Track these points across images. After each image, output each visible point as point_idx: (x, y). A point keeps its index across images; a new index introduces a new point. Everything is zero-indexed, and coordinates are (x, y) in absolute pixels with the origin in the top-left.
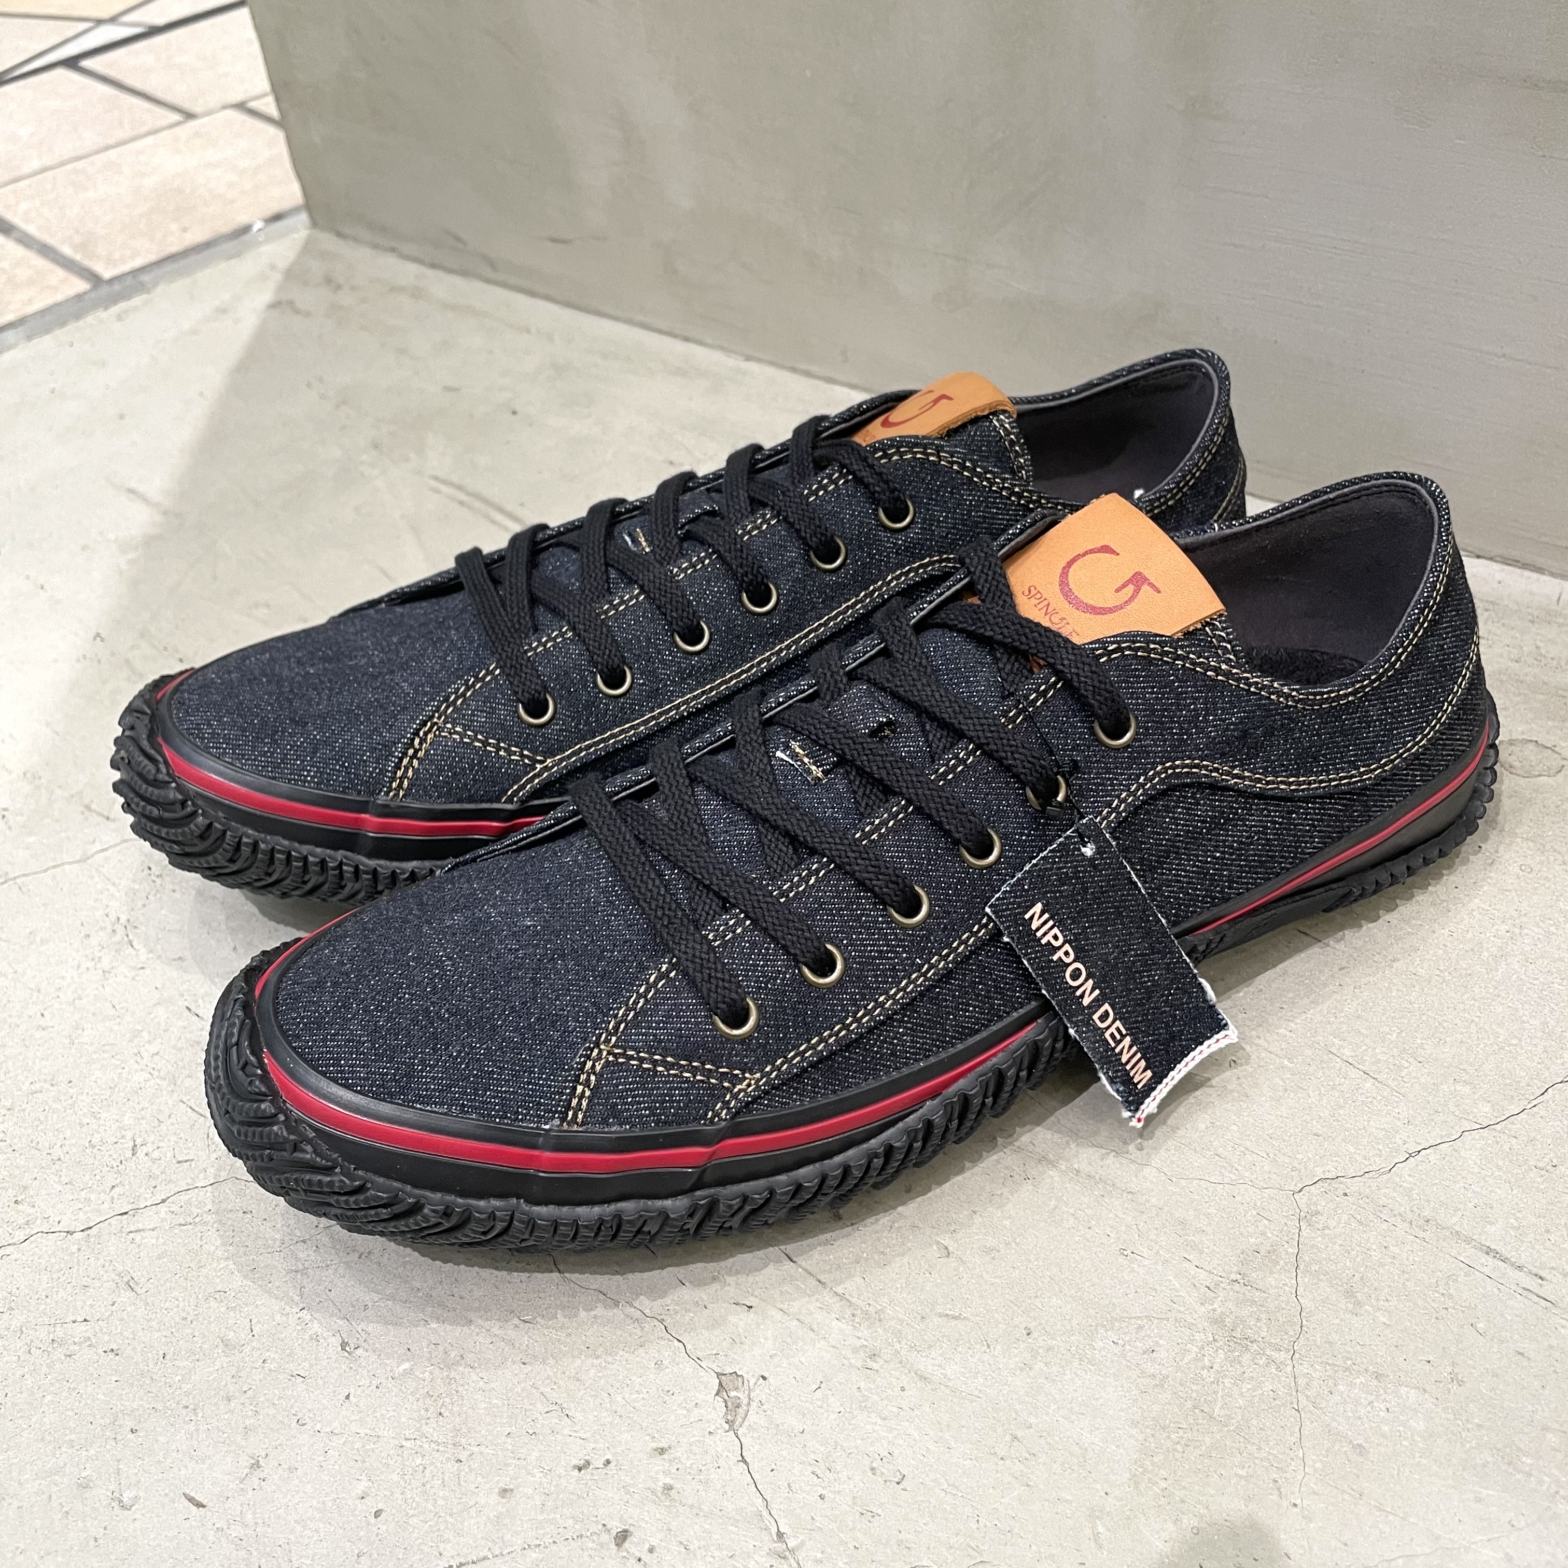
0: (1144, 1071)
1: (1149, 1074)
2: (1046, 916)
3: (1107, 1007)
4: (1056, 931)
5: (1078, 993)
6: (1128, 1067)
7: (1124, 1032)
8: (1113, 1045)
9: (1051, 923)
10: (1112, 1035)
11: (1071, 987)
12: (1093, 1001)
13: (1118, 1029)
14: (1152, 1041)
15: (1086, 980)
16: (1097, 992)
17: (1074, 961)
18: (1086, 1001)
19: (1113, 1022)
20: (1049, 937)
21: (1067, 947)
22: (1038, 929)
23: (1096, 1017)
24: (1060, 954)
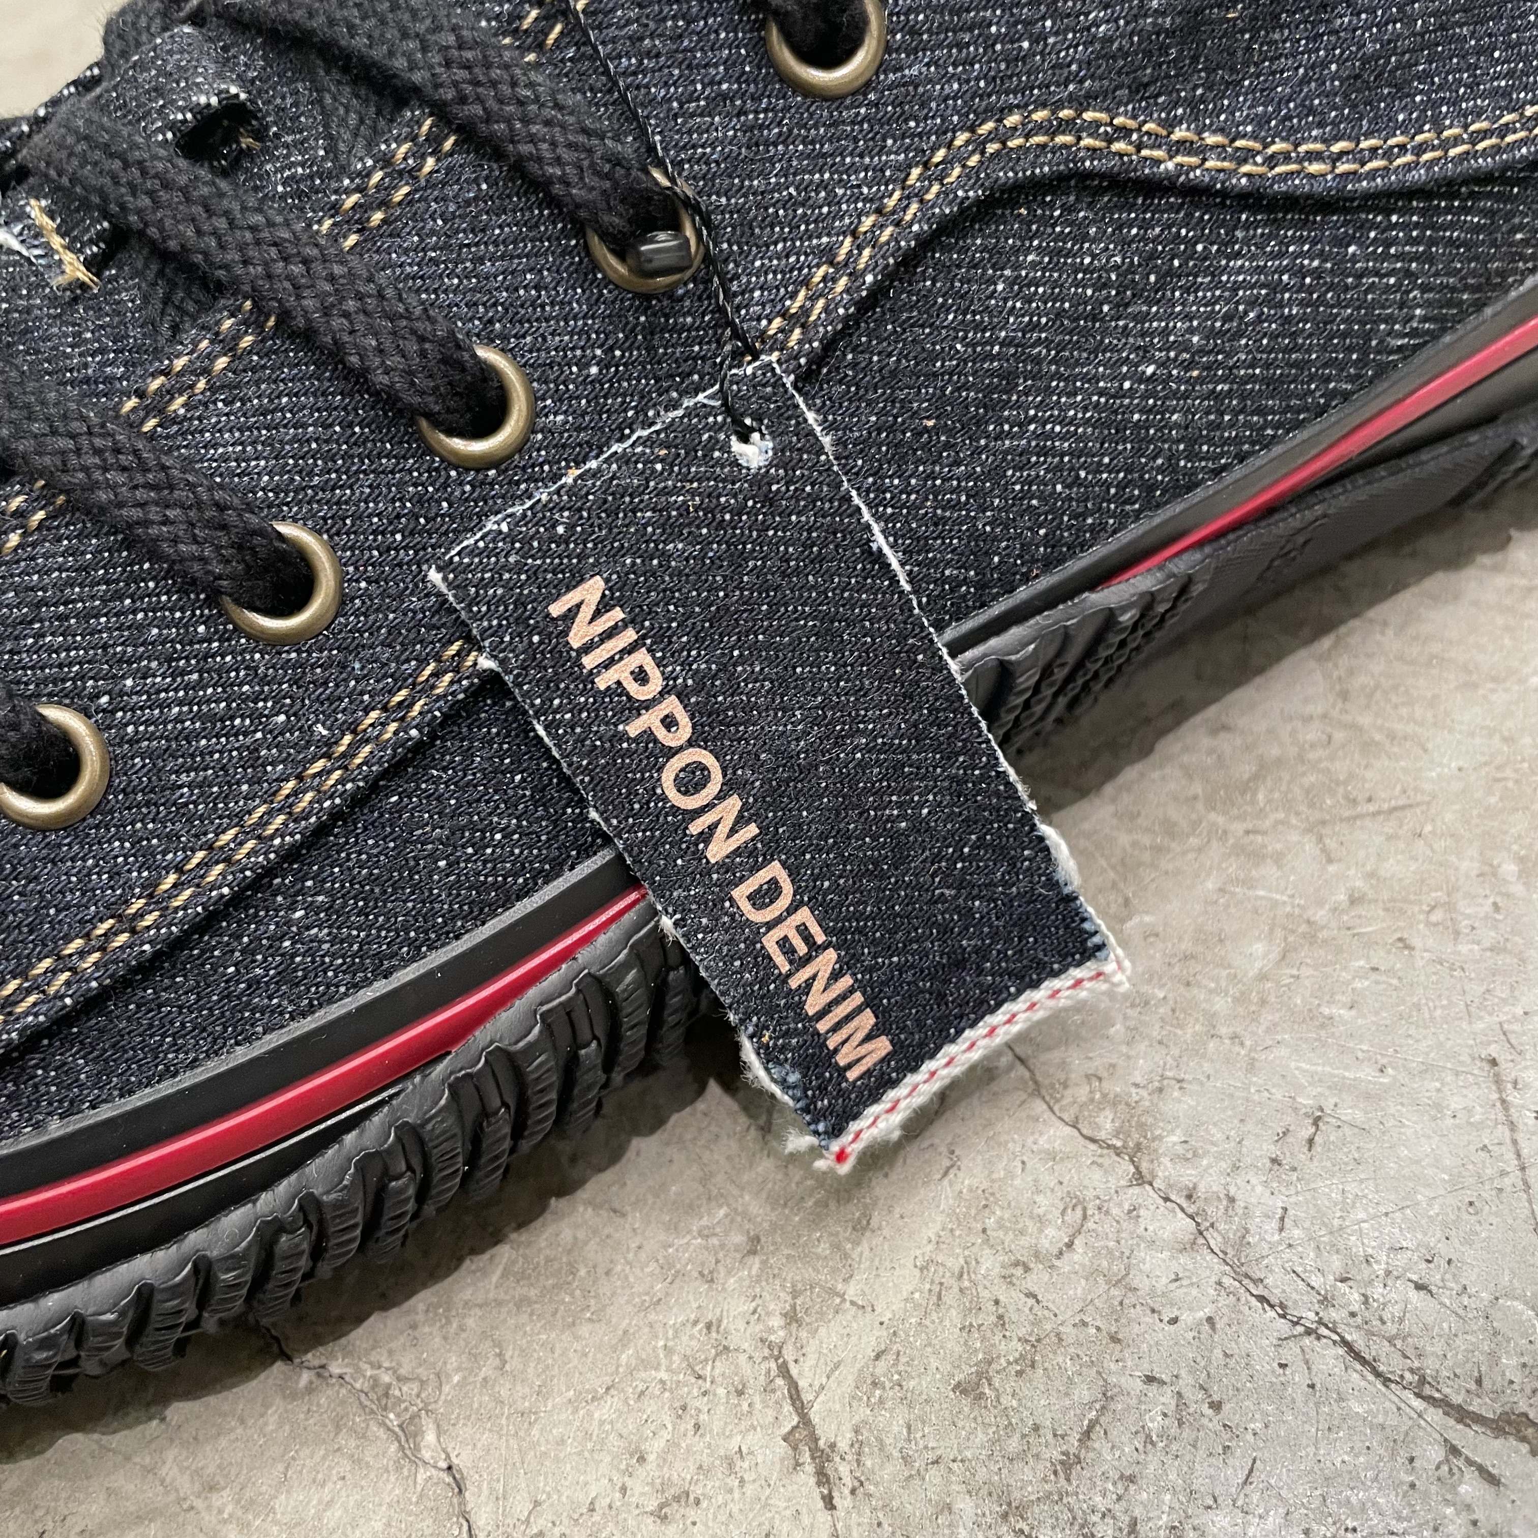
0: (869, 1038)
1: (883, 1045)
2: (617, 614)
3: (775, 870)
4: (642, 657)
5: (695, 828)
6: (822, 1026)
7: (820, 938)
8: (784, 965)
9: (630, 635)
10: (784, 944)
11: (675, 810)
12: (737, 852)
13: (803, 930)
14: (900, 968)
15: (721, 797)
16: (752, 830)
17: (690, 743)
18: (717, 851)
19: (791, 910)
20: (621, 673)
21: (672, 705)
22: (587, 648)
23: (740, 893)
24: (650, 720)
